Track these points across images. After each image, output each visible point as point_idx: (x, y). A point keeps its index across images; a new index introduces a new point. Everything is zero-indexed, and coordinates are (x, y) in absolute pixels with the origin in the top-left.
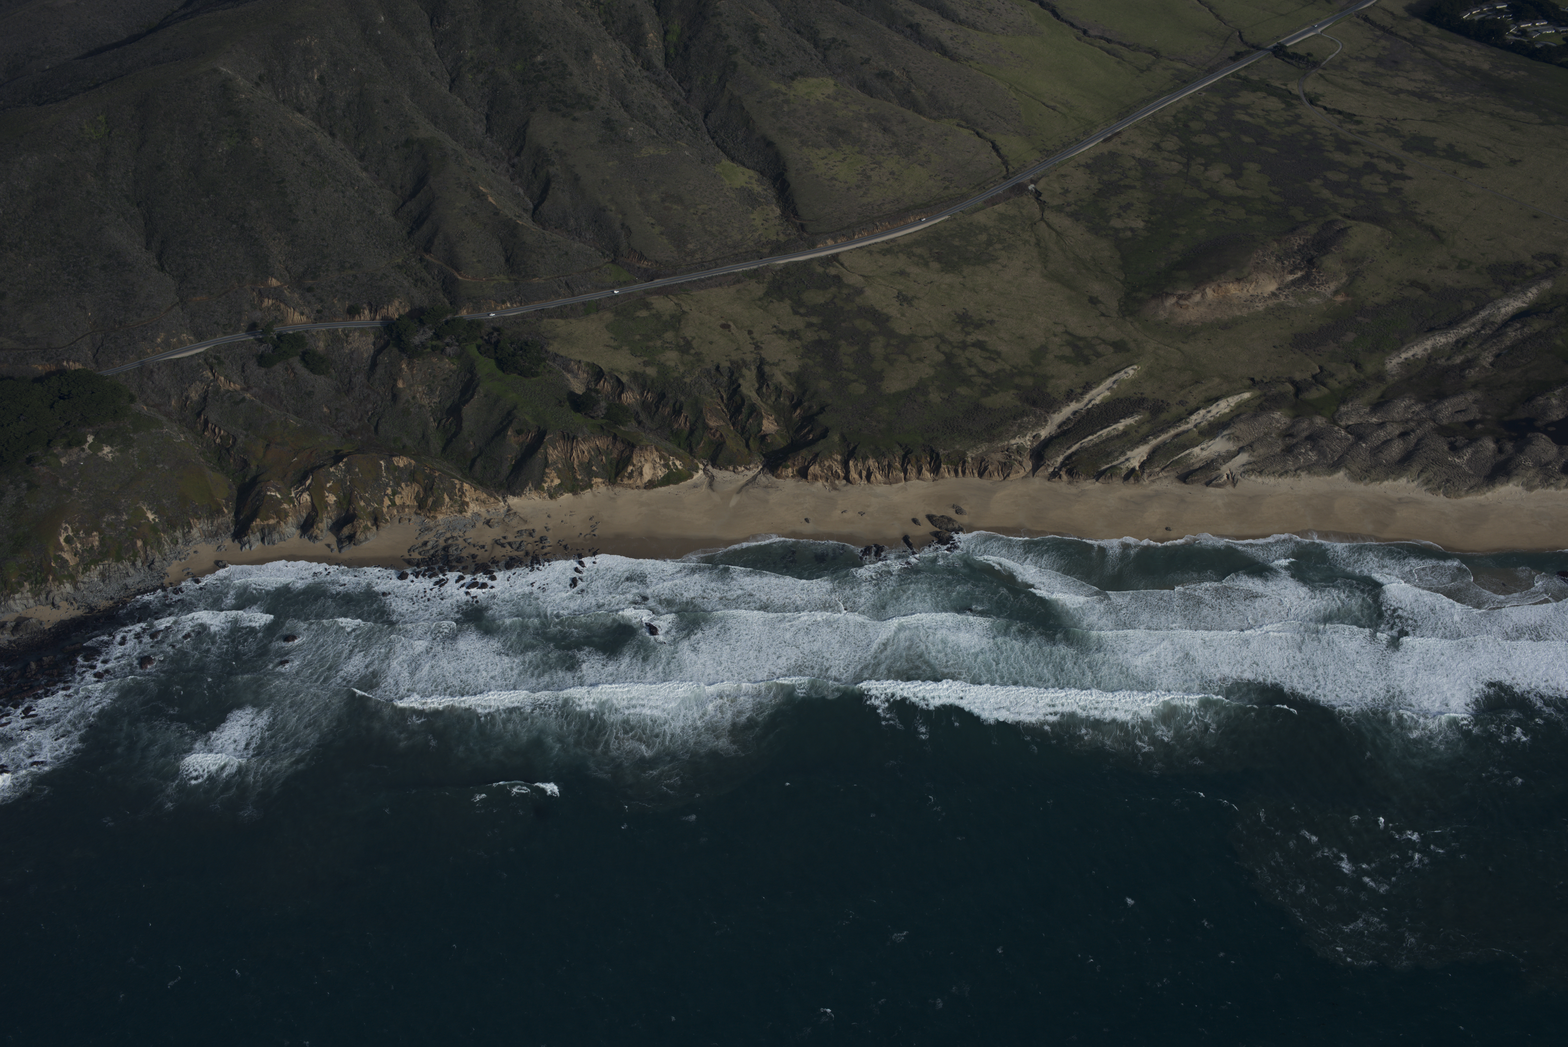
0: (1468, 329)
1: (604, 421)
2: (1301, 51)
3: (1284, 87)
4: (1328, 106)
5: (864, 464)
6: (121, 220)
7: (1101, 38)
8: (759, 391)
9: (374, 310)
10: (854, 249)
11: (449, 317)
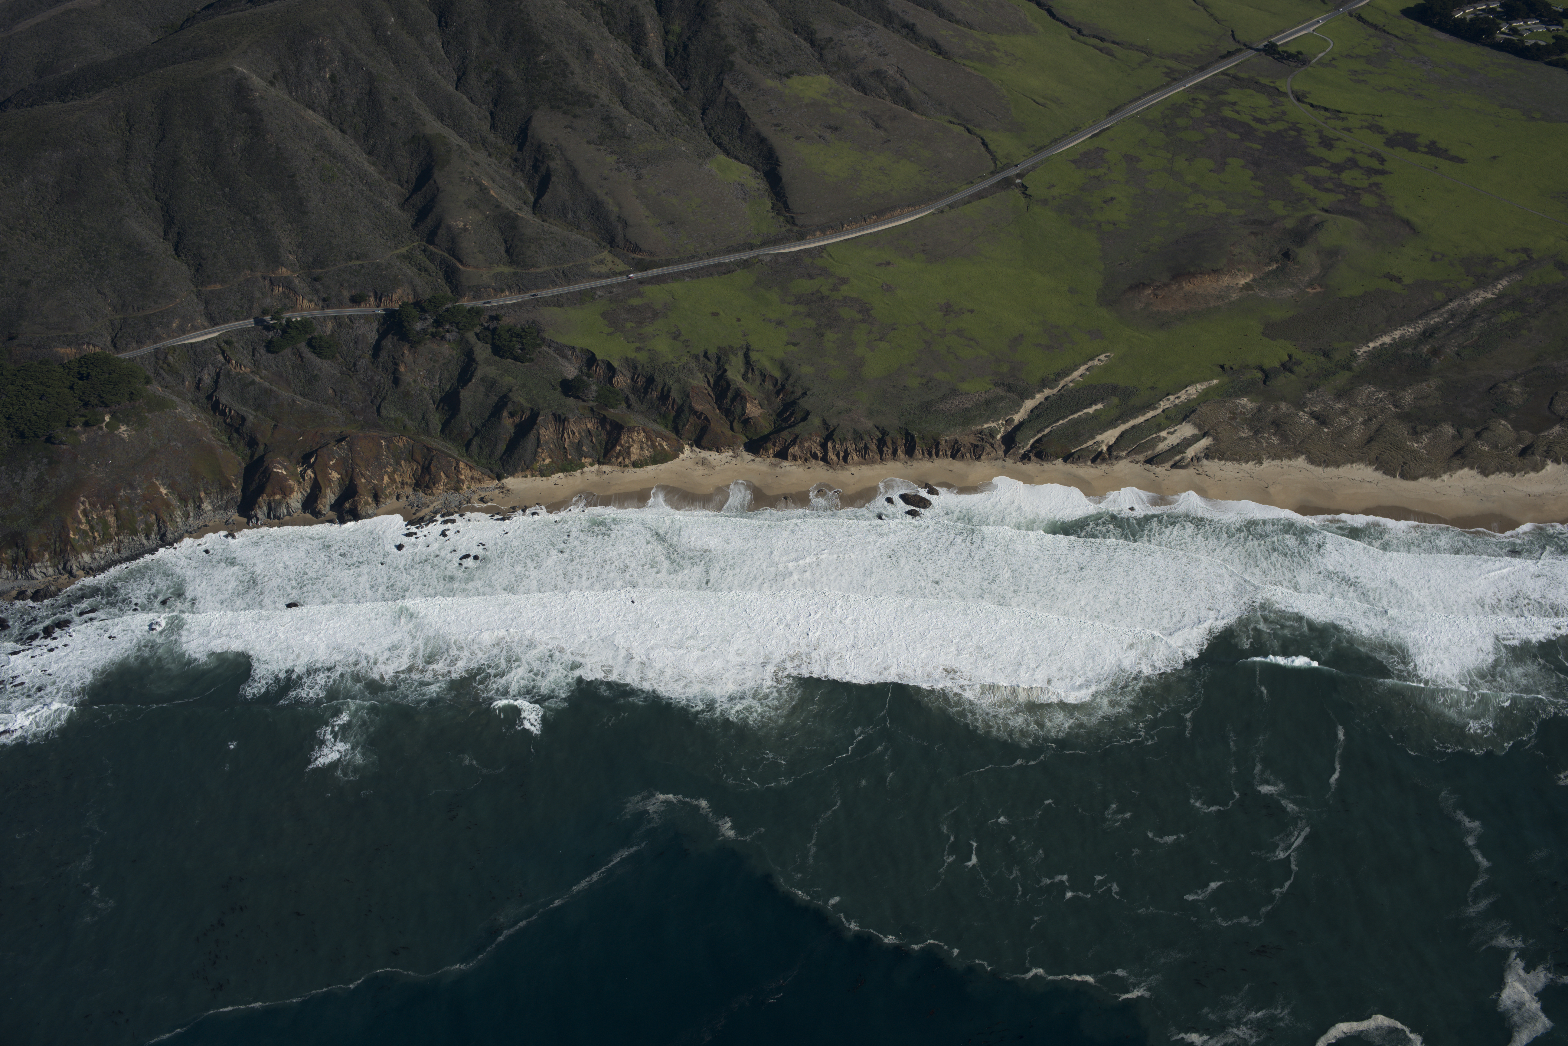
0: (1436, 320)
1: (595, 404)
2: (1292, 50)
3: (1272, 85)
4: (1315, 103)
5: (842, 445)
6: (141, 211)
7: (1095, 37)
8: (744, 377)
9: (379, 298)
10: (841, 241)
11: (449, 305)
